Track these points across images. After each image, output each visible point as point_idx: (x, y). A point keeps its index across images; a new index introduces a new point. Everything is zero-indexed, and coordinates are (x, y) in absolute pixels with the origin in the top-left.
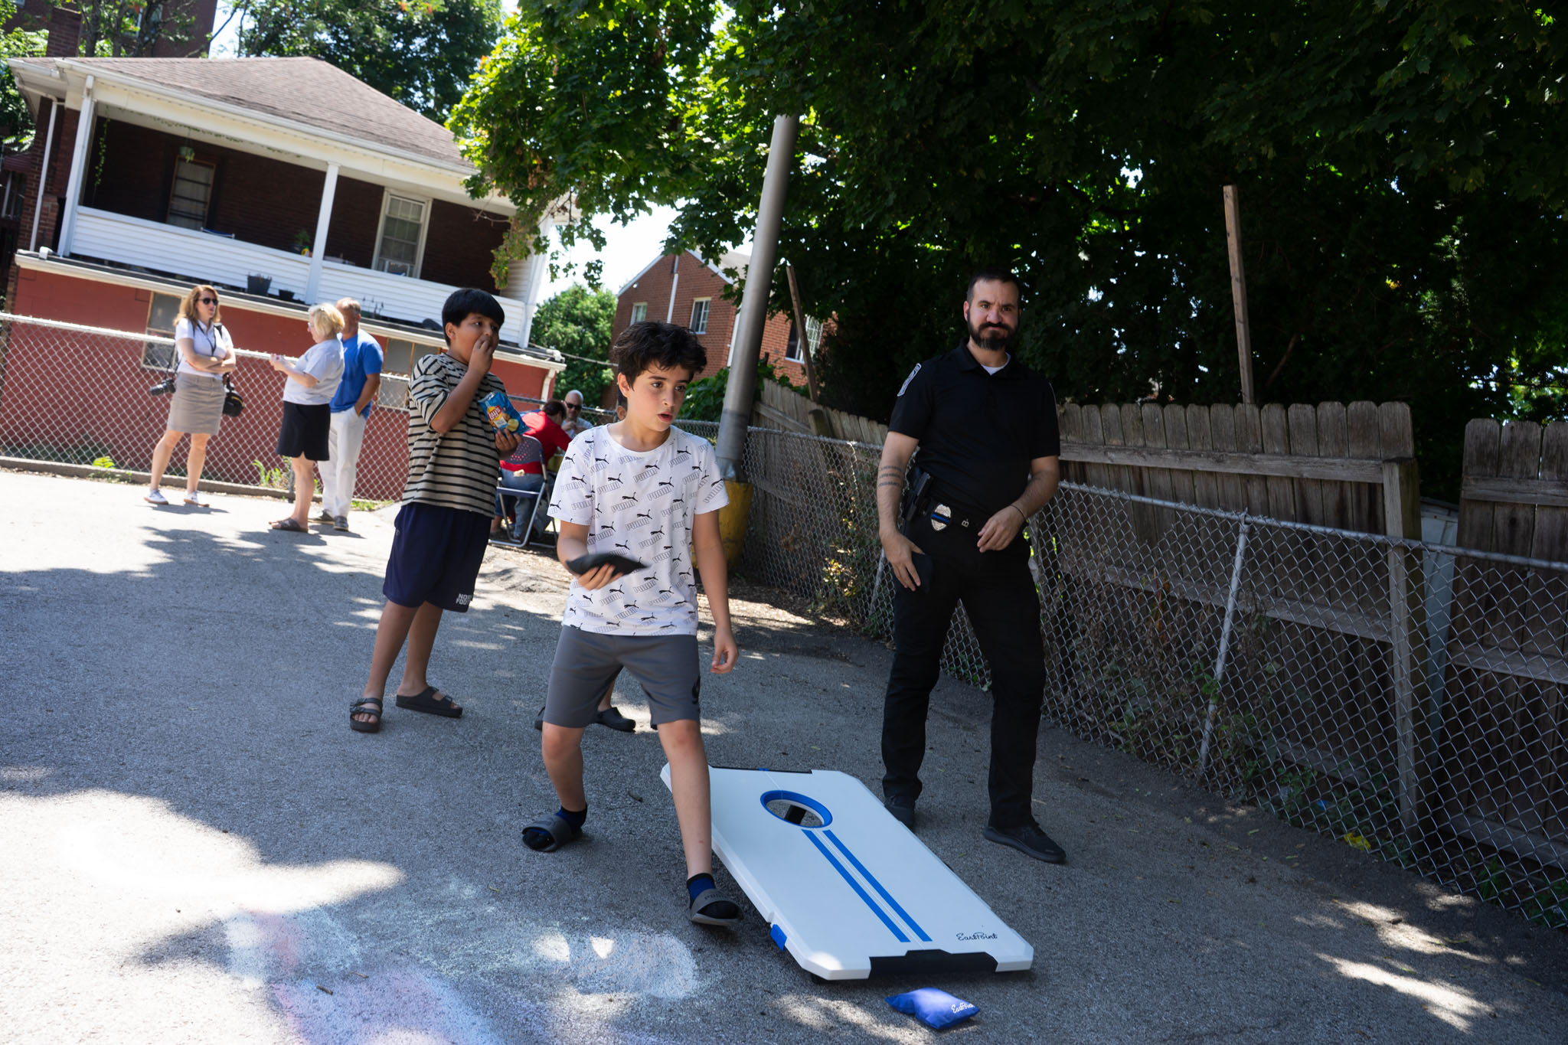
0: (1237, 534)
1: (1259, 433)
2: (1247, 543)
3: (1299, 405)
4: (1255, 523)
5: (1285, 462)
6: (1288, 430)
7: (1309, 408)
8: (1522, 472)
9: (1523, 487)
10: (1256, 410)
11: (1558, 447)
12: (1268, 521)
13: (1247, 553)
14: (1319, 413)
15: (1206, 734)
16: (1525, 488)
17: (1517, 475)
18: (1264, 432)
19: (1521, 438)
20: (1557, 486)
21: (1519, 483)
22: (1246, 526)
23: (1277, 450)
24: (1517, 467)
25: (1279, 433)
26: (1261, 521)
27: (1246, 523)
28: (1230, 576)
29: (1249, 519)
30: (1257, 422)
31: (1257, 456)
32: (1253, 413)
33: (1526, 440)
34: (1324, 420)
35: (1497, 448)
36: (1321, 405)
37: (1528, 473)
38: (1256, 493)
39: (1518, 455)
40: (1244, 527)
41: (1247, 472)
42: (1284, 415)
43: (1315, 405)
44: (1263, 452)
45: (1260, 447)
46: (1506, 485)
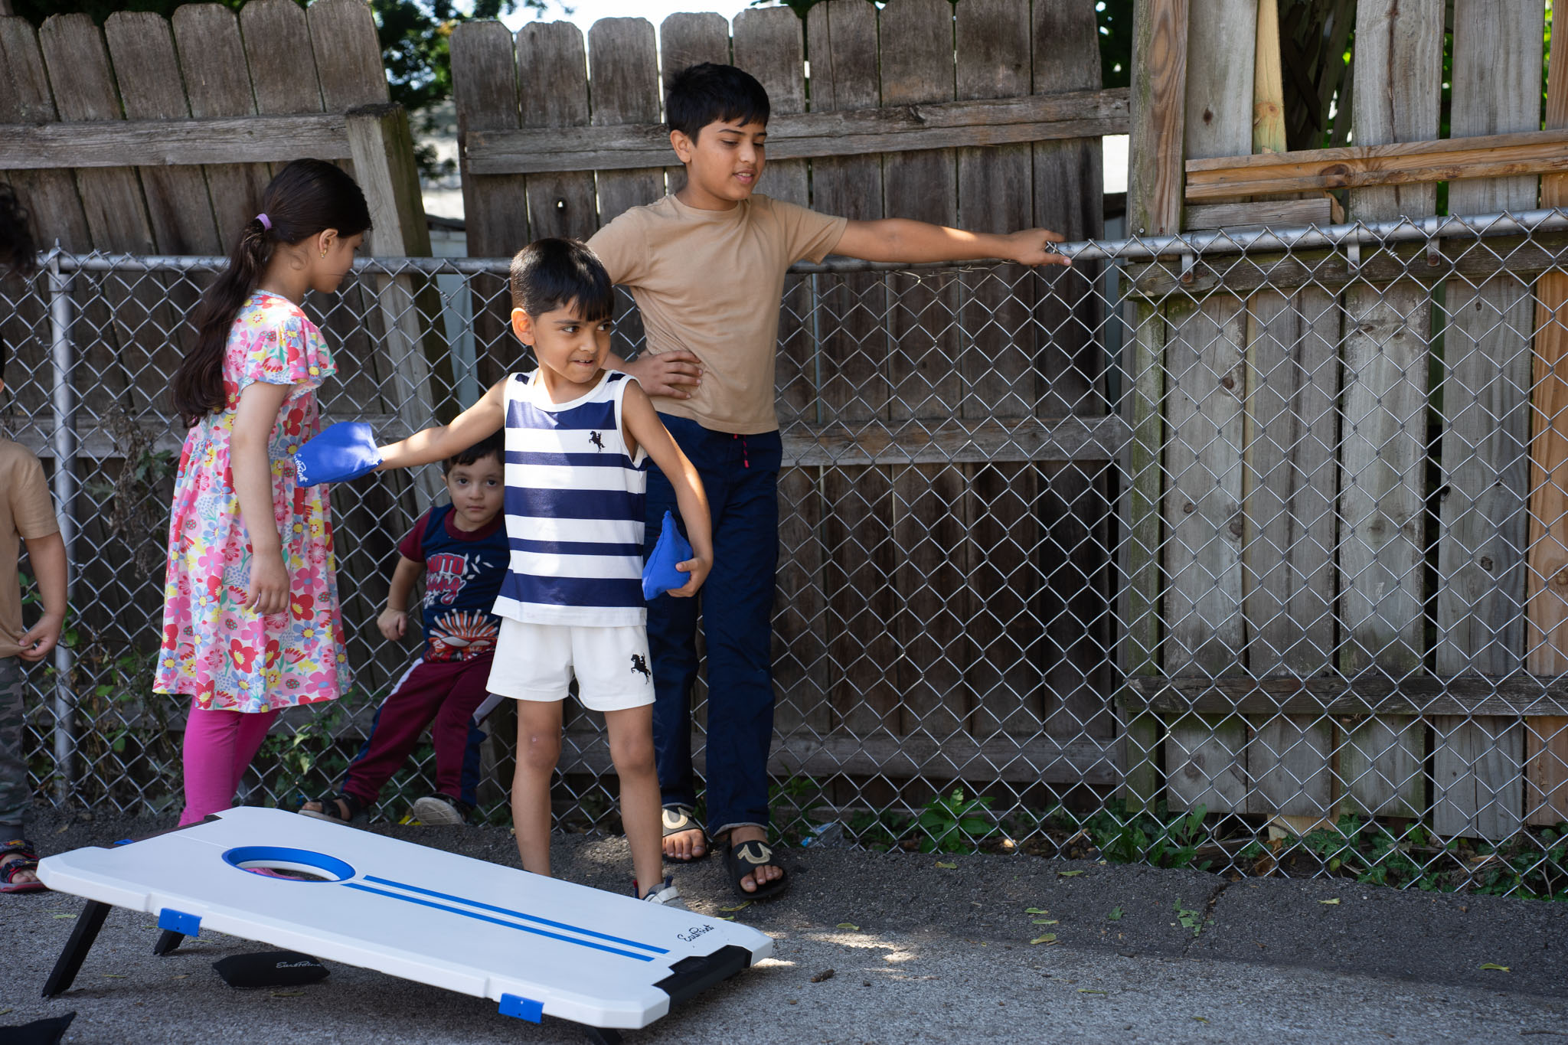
0: (48, 299)
1: (40, 79)
2: (72, 313)
3: (129, 15)
4: (85, 269)
5: (119, 137)
6: (112, 69)
7: (153, 19)
8: (561, 115)
9: (571, 142)
10: (26, 30)
11: (615, 63)
12: (116, 261)
13: (78, 335)
14: (178, 29)
15: (62, 710)
16: (576, 142)
17: (555, 123)
18: (55, 77)
19: (551, 53)
20: (627, 134)
21: (564, 135)
22: (62, 277)
23: (91, 112)
24: (551, 106)
25: (90, 76)
26: (99, 262)
27: (62, 271)
28: (50, 386)
29: (67, 262)
30: (33, 55)
31: (49, 130)
32: (20, 37)
33: (560, 57)
34: (191, 43)
35: (512, 74)
36: (181, 11)
37: (573, 116)
38: (54, 210)
39: (551, 84)
40: (58, 280)
41: (29, 164)
42: (96, 36)
43: (168, 14)
44: (58, 119)
45: (50, 111)
46: (542, 142)
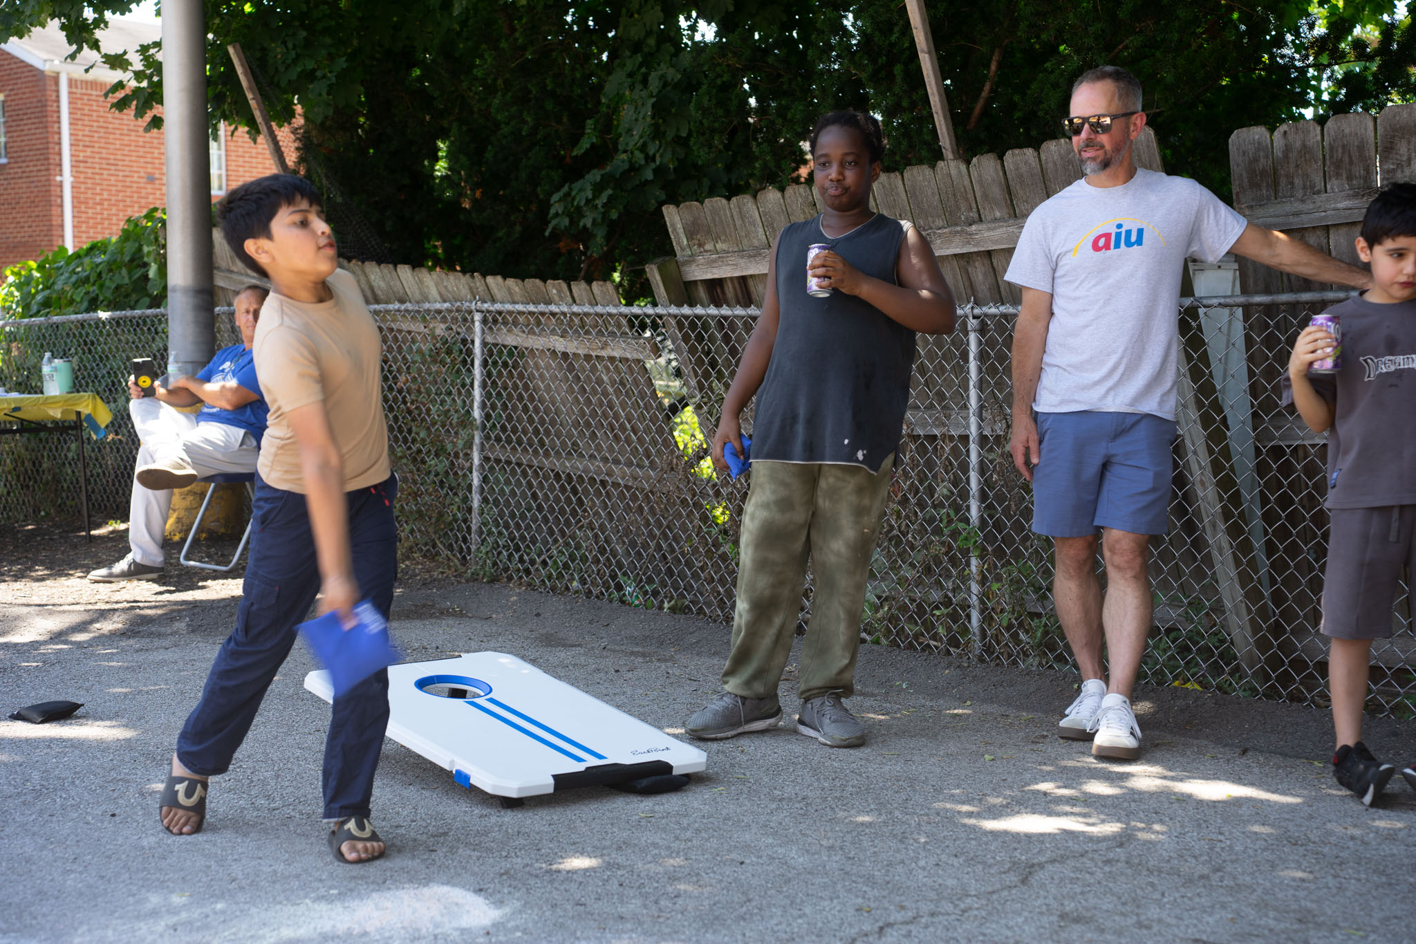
0: (966, 334)
1: (970, 196)
2: (980, 343)
3: (1017, 151)
4: (986, 315)
5: (1010, 229)
6: (1008, 186)
7: (1029, 152)
8: (1304, 188)
9: (1308, 206)
10: (963, 167)
11: (1344, 146)
12: (1002, 309)
13: (982, 356)
14: (1043, 157)
15: (974, 600)
16: (1311, 206)
17: (1299, 194)
18: (978, 194)
19: (1298, 144)
20: (1349, 197)
21: (1303, 201)
22: (975, 322)
23: (998, 214)
24: (1298, 181)
25: (997, 192)
26: (993, 310)
27: (975, 317)
28: (967, 389)
29: (977, 311)
30: (967, 182)
31: (974, 227)
32: (960, 172)
33: (1304, 146)
34: (1050, 165)
35: (1270, 162)
36: (1044, 146)
37: (1312, 187)
38: (980, 277)
39: (1297, 166)
40: (972, 323)
41: (964, 250)
42: (999, 167)
43: (1037, 148)
44: (981, 220)
45: (976, 216)
46: (1288, 208)
